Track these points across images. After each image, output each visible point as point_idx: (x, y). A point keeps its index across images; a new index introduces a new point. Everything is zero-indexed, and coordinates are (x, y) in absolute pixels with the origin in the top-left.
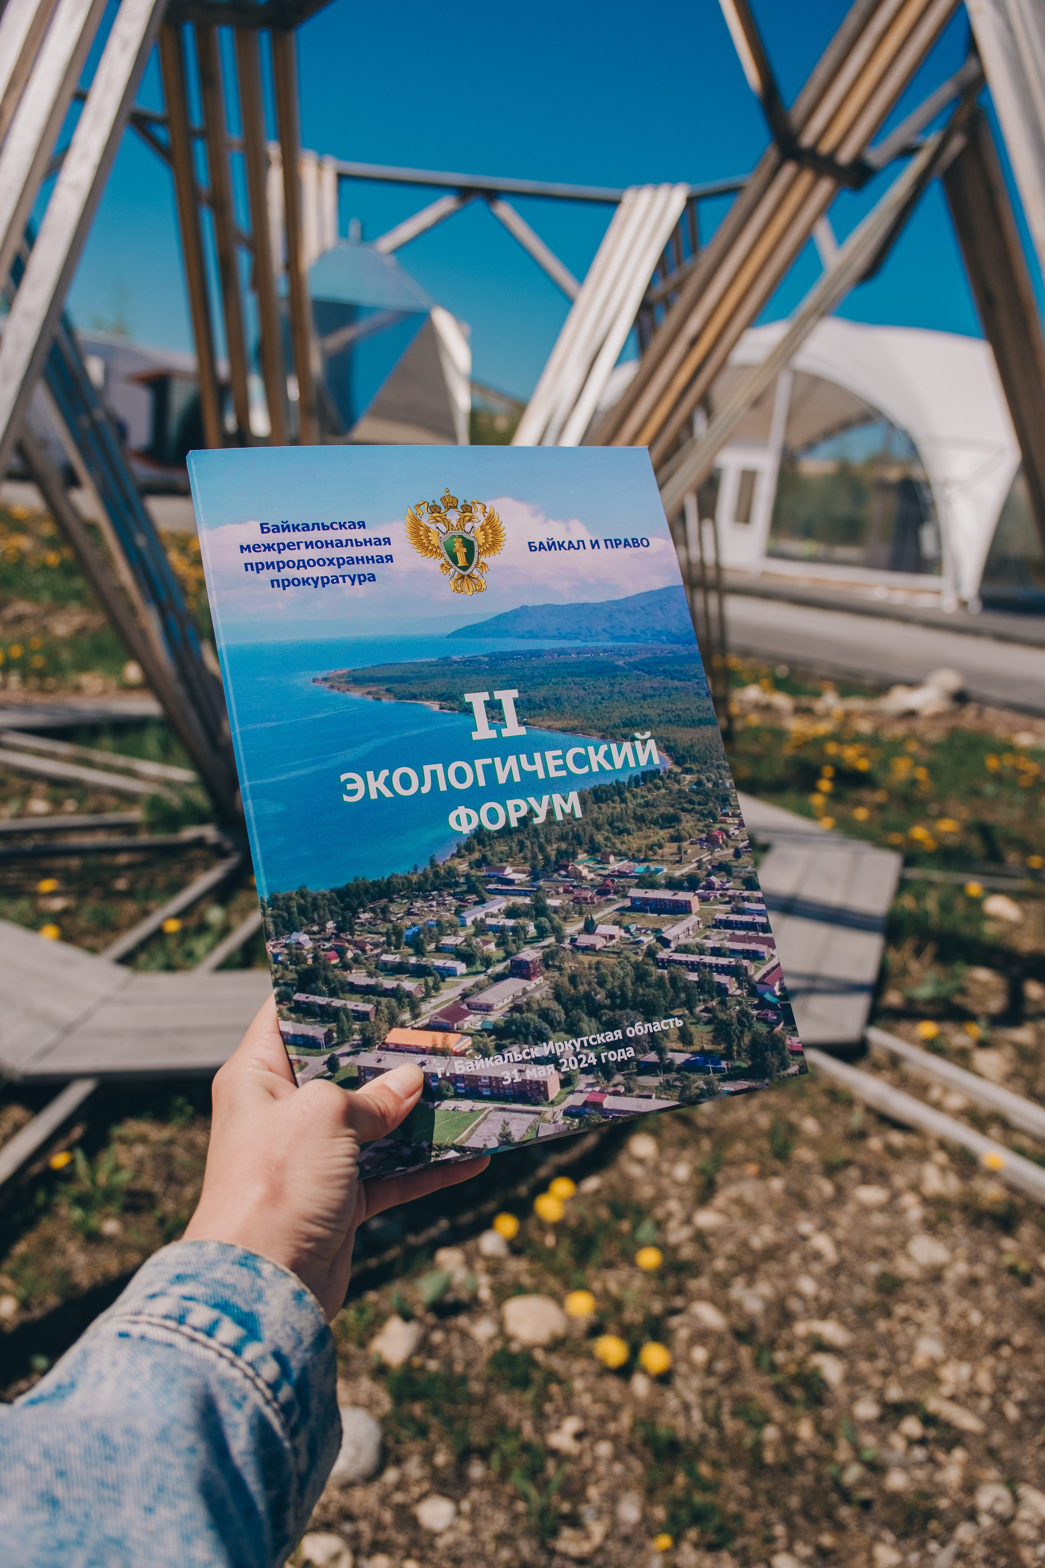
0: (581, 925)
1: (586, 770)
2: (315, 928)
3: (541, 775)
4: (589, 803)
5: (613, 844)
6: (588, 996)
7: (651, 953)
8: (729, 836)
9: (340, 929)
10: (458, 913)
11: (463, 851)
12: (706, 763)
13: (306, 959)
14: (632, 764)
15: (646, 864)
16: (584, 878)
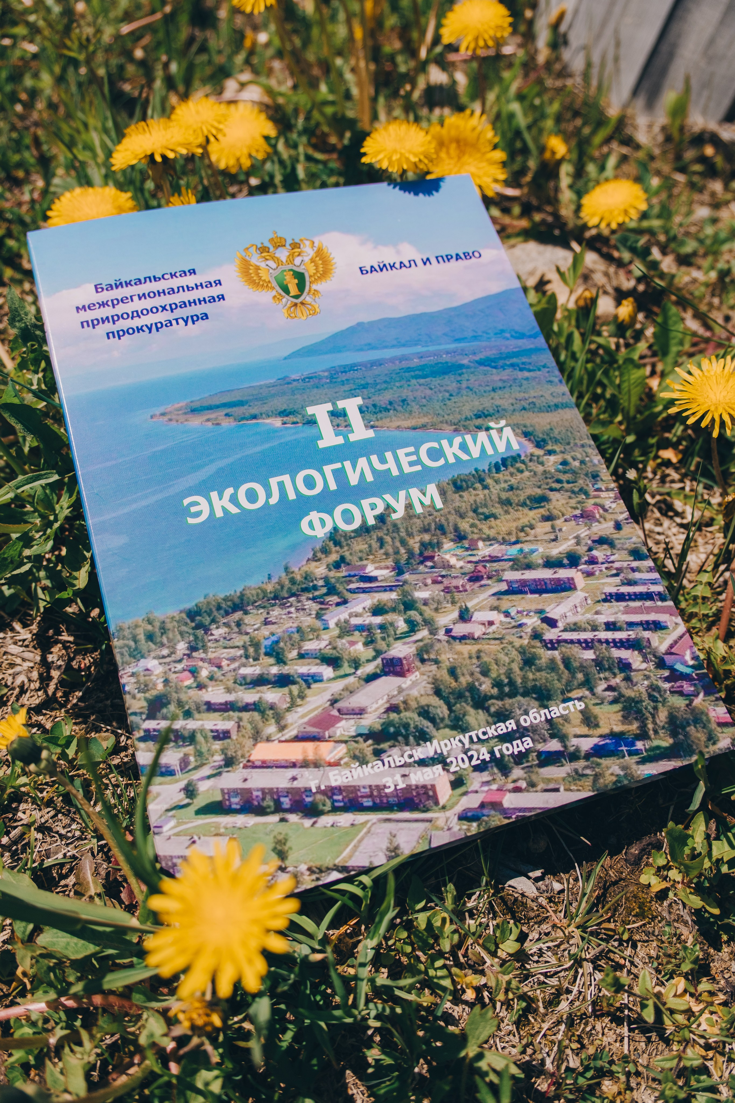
0: (456, 614)
1: (442, 462)
2: (165, 652)
3: (395, 472)
4: (450, 493)
5: (480, 530)
6: (471, 688)
7: (536, 635)
8: (605, 510)
9: (193, 649)
10: (319, 616)
11: (319, 555)
12: (568, 444)
13: (155, 685)
14: (490, 451)
15: (518, 546)
16: (451, 567)
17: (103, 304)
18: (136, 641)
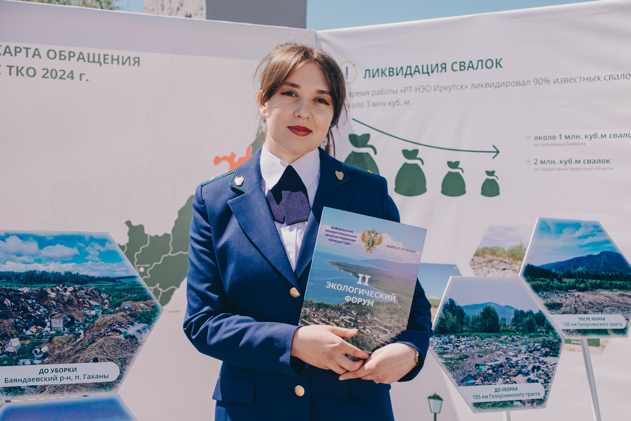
17: (331, 232)
18: (307, 304)
